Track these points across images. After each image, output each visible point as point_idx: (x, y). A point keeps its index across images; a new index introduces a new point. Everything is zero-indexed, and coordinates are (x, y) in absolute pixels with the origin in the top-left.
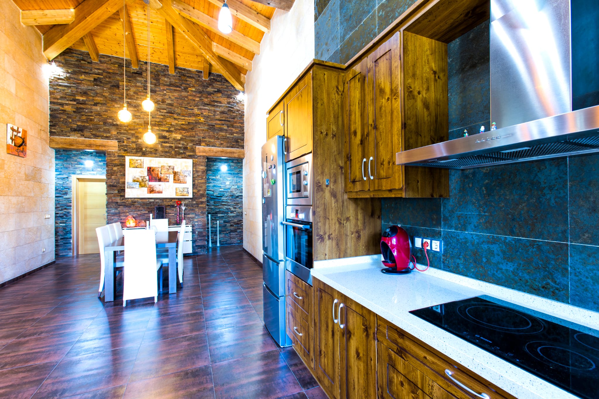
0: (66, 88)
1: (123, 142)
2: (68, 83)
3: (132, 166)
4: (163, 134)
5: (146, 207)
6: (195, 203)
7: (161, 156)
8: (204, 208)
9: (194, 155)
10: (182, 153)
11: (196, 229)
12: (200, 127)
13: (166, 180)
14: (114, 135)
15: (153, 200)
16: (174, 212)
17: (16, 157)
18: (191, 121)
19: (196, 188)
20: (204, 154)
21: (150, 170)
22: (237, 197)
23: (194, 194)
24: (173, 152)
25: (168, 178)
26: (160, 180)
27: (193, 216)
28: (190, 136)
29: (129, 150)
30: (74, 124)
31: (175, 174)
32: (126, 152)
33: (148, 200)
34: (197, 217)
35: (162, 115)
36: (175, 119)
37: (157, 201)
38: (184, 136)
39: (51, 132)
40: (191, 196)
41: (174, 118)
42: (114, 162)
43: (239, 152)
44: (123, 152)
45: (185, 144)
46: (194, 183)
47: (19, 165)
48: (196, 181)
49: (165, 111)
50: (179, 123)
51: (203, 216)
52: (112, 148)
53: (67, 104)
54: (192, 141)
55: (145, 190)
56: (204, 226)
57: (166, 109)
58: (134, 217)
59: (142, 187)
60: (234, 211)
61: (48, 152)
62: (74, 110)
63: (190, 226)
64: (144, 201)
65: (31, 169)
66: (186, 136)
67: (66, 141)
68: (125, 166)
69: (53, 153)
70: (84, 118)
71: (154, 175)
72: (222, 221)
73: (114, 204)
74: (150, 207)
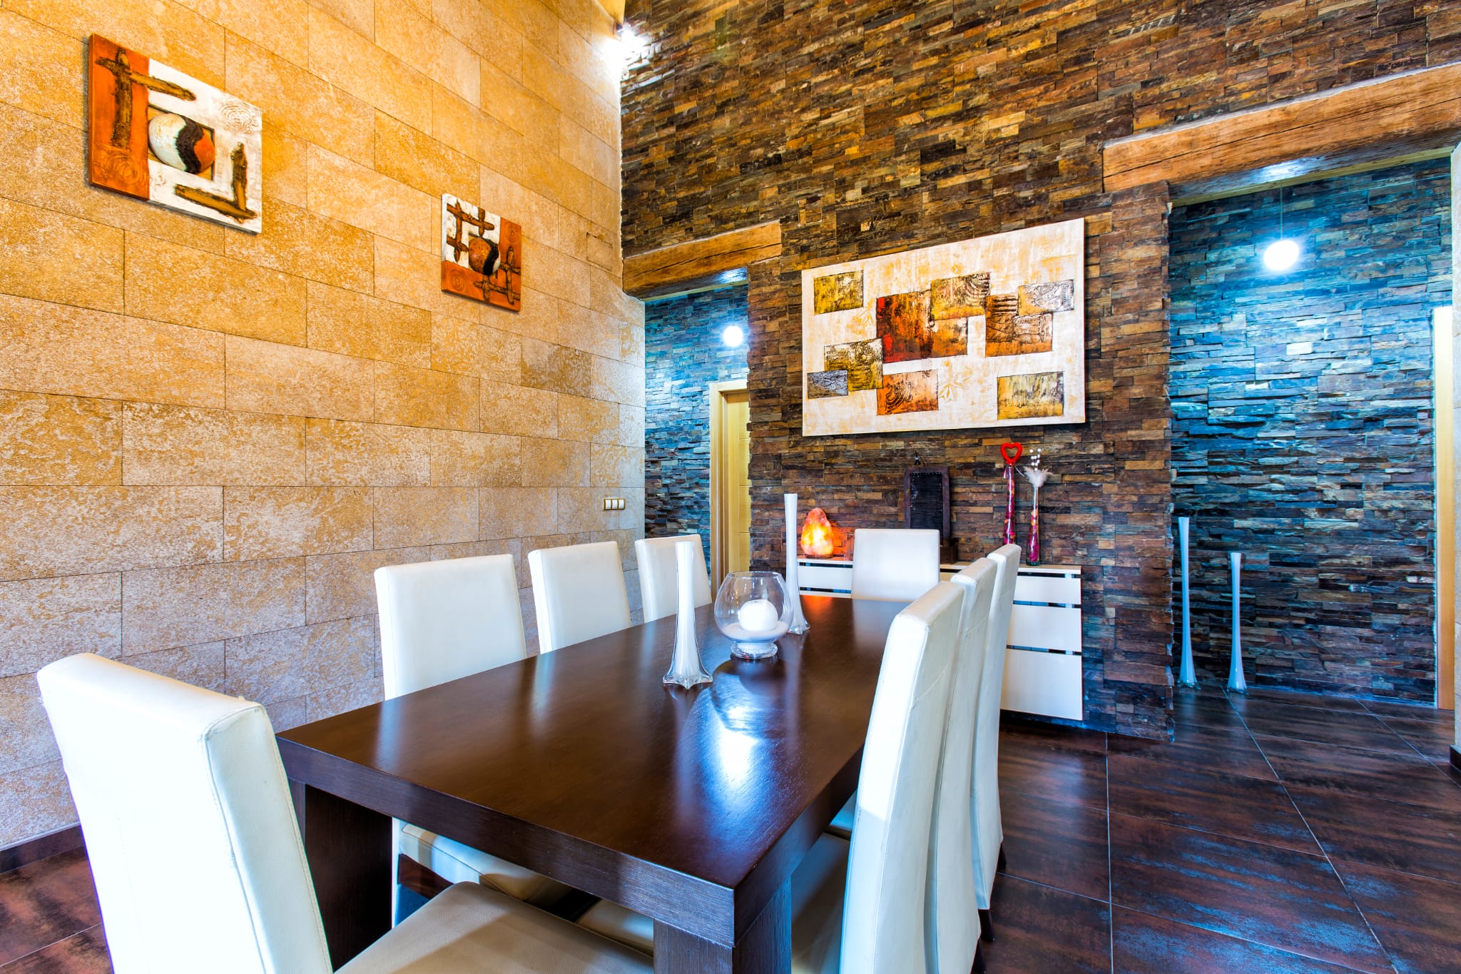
0: (653, 94)
1: (797, 219)
2: (657, 74)
3: (824, 305)
4: (941, 139)
5: (874, 473)
6: (1098, 449)
7: (934, 240)
8: (1152, 479)
9: (1092, 197)
10: (1027, 203)
11: (1107, 591)
12: (1126, 33)
13: (955, 347)
14: (770, 199)
15: (900, 444)
16: (989, 497)
17: (483, 307)
18: (1072, 23)
19: (1108, 371)
20: (1155, 175)
21: (888, 310)
22: (1373, 421)
23: (1095, 404)
24: (985, 210)
25: (963, 334)
26: (927, 350)
27: (1092, 519)
28: (1073, 102)
29: (816, 244)
30: (670, 200)
31: (995, 309)
32: (805, 256)
33: (880, 445)
34: (1110, 528)
35: (934, 53)
36: (992, 44)
37: (918, 445)
38: (1039, 112)
39: (626, 244)
40: (1075, 413)
41: (989, 43)
42: (769, 304)
43: (1426, 92)
44: (797, 257)
45: (1044, 149)
46: (1092, 344)
47: (496, 335)
48: (1106, 332)
49: (947, 27)
50: (1014, 53)
51: (1147, 526)
52: (763, 253)
53: (655, 142)
54: (1081, 124)
55: (870, 396)
56: (1153, 580)
57: (950, 17)
58: (829, 517)
59: (859, 388)
60: (1347, 505)
61: (617, 304)
62: (671, 153)
63: (1069, 572)
64: (868, 446)
65: (547, 351)
66: (1049, 110)
67: (656, 261)
68: (800, 311)
69: (636, 311)
70: (693, 169)
71: (902, 331)
72: (1264, 557)
73: (770, 464)
74: (889, 474)
